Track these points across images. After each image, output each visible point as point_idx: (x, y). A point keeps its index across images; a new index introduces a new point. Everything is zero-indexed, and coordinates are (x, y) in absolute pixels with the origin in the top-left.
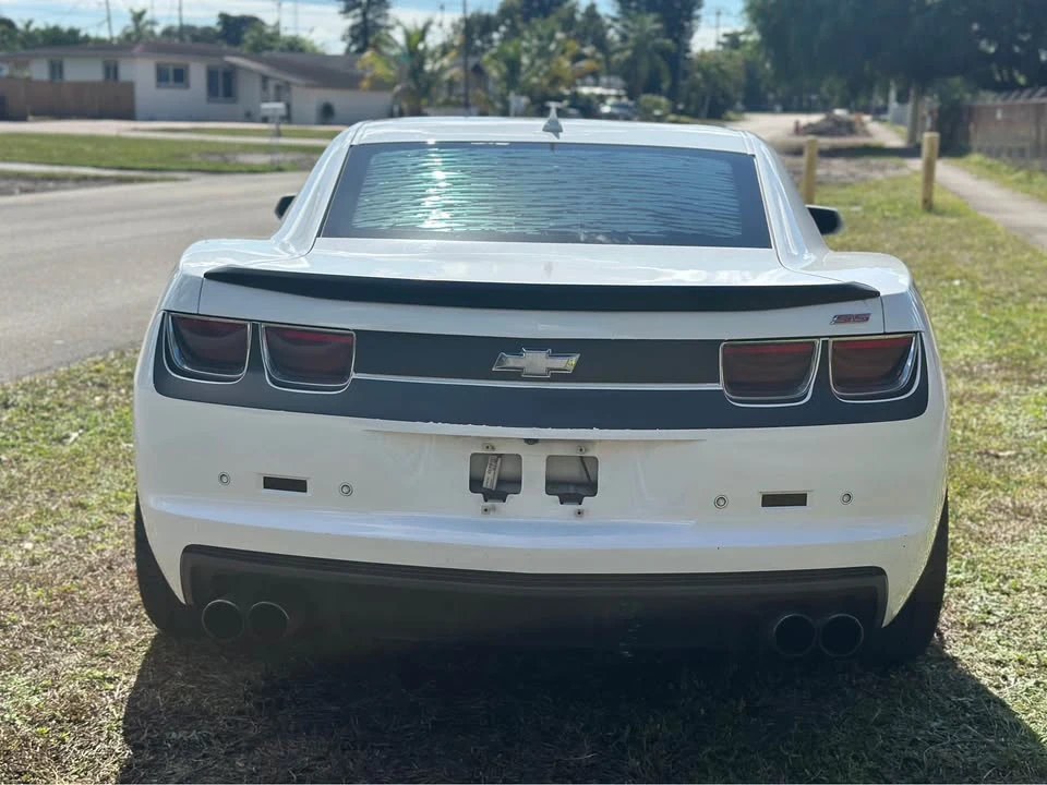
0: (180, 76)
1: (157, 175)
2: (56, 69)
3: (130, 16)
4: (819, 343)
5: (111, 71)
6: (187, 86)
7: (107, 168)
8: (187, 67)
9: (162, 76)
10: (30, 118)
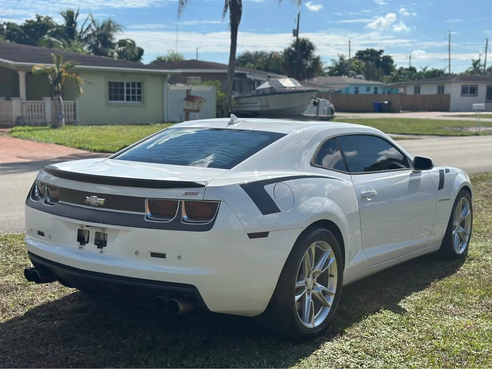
0: (473, 91)
1: (419, 137)
2: (417, 90)
3: (472, 62)
4: (179, 201)
5: (441, 89)
6: (477, 96)
7: (397, 134)
8: (477, 86)
9: (464, 91)
10: (401, 111)
